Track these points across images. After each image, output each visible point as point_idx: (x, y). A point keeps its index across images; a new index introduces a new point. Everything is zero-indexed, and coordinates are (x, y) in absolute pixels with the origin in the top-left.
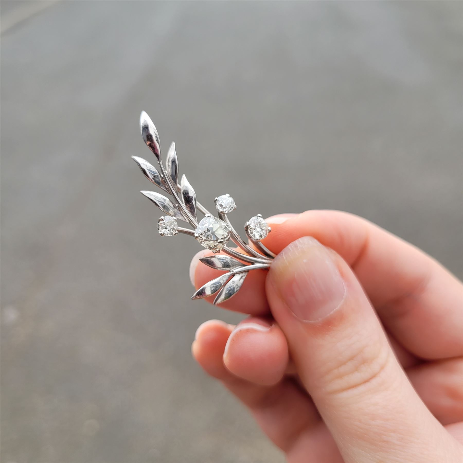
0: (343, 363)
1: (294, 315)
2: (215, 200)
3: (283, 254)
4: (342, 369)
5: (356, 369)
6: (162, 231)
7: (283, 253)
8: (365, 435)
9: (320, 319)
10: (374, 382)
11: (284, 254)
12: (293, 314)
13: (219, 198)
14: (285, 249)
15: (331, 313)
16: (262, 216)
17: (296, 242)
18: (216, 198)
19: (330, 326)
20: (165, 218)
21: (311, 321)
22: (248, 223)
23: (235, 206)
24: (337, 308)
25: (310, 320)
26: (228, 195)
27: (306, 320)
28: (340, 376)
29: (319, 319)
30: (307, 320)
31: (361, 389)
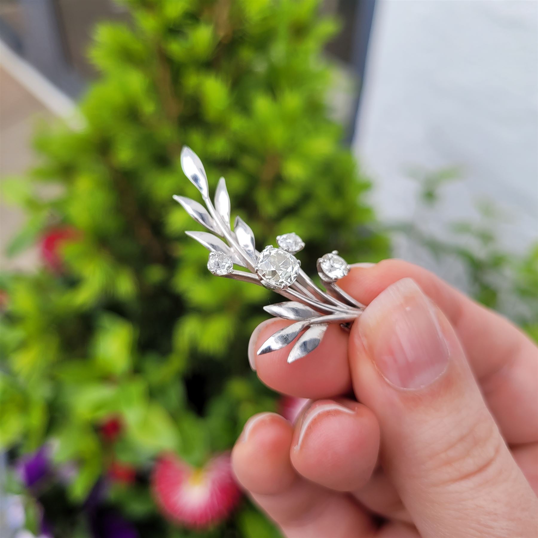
0: (451, 445)
9: (423, 387)
12: (387, 380)
15: (436, 379)
21: (411, 389)
30: (405, 388)
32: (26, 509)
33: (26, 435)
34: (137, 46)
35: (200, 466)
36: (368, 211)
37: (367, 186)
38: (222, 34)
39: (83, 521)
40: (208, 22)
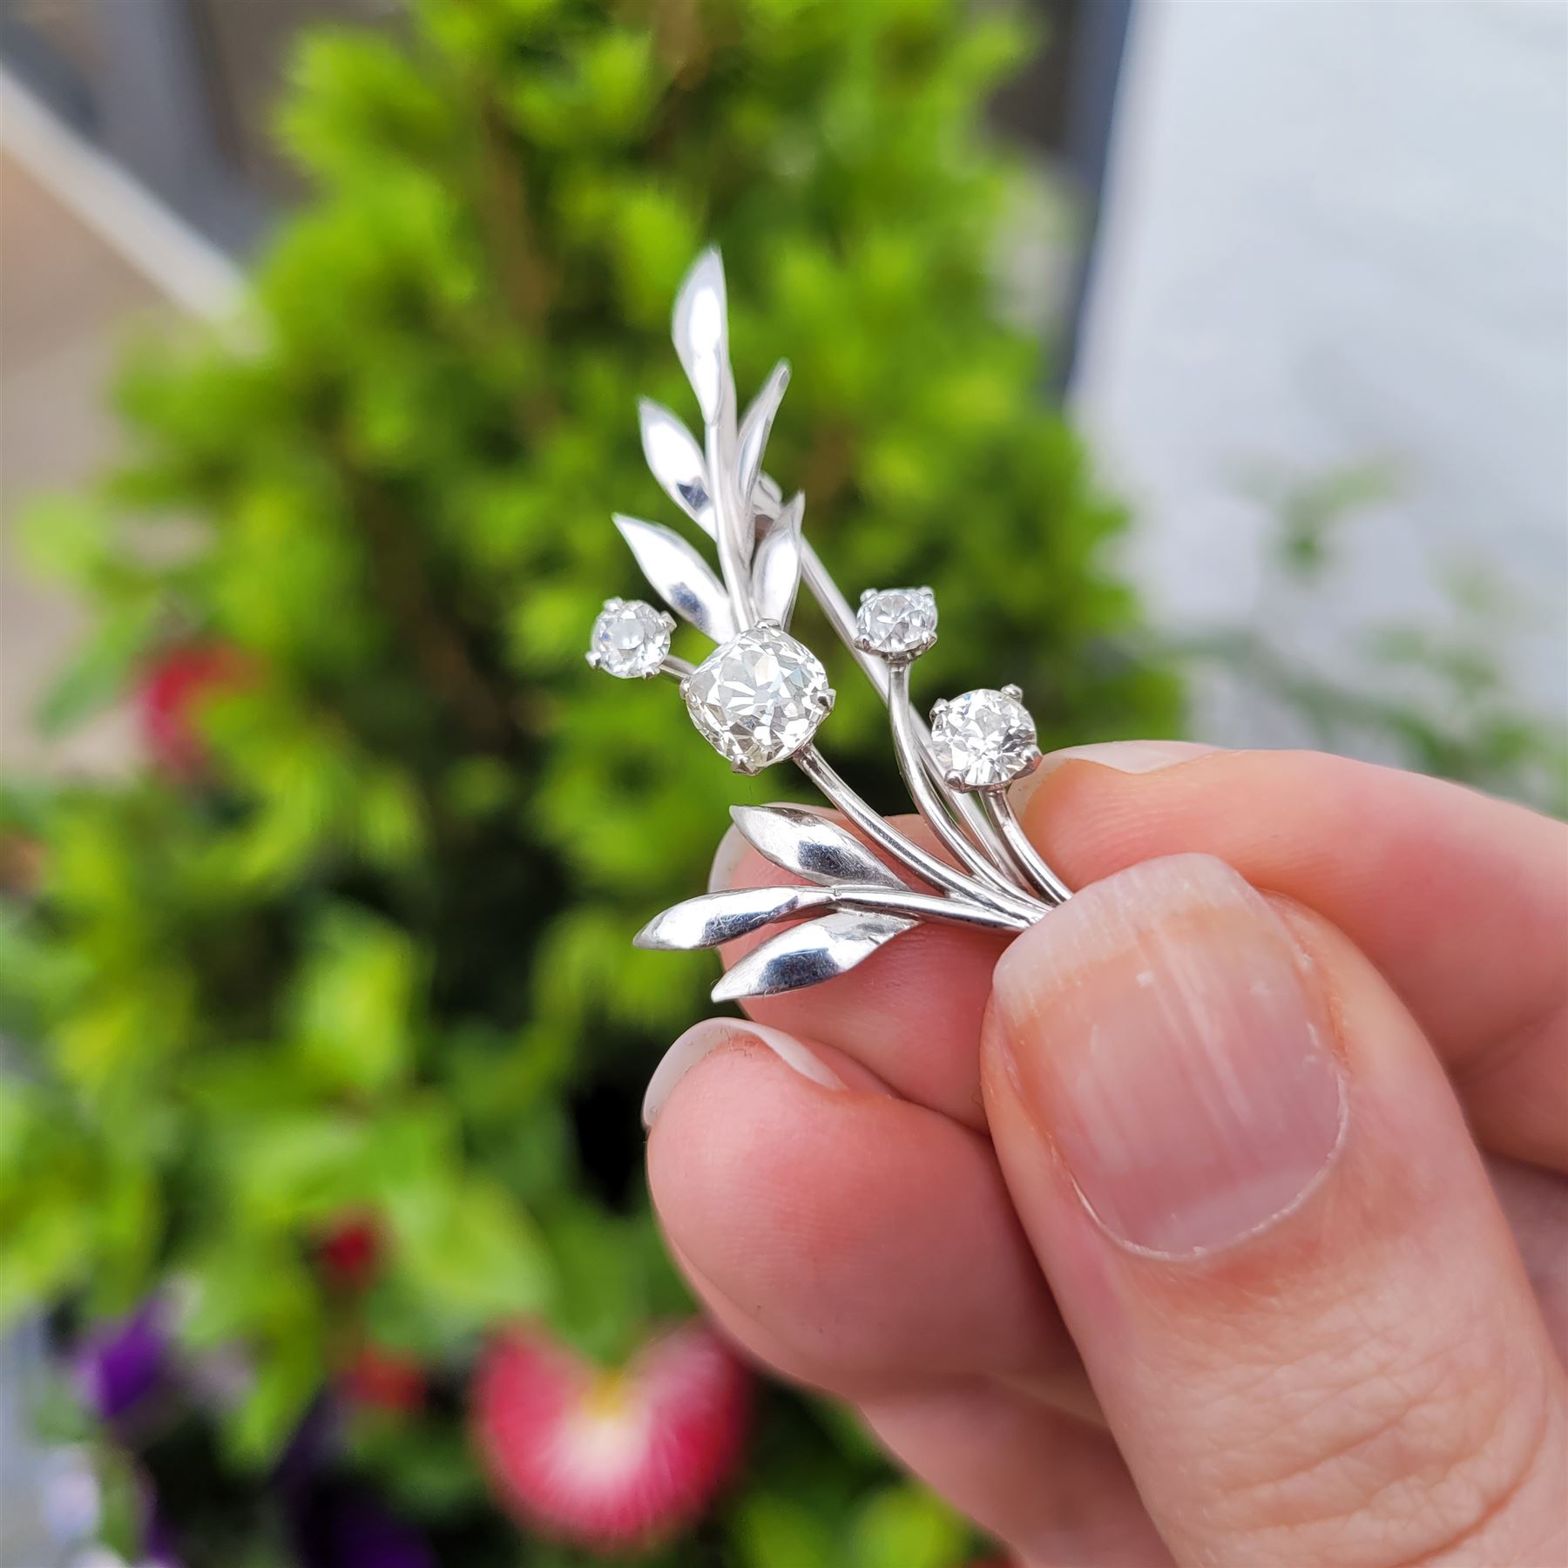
9: (1200, 1251)
21: (1157, 1253)
29: (1197, 1248)
32: (105, 1485)
33: (103, 1264)
34: (421, 100)
35: (615, 1360)
36: (1118, 596)
37: (1115, 521)
38: (677, 62)
39: (272, 1520)
40: (635, 25)
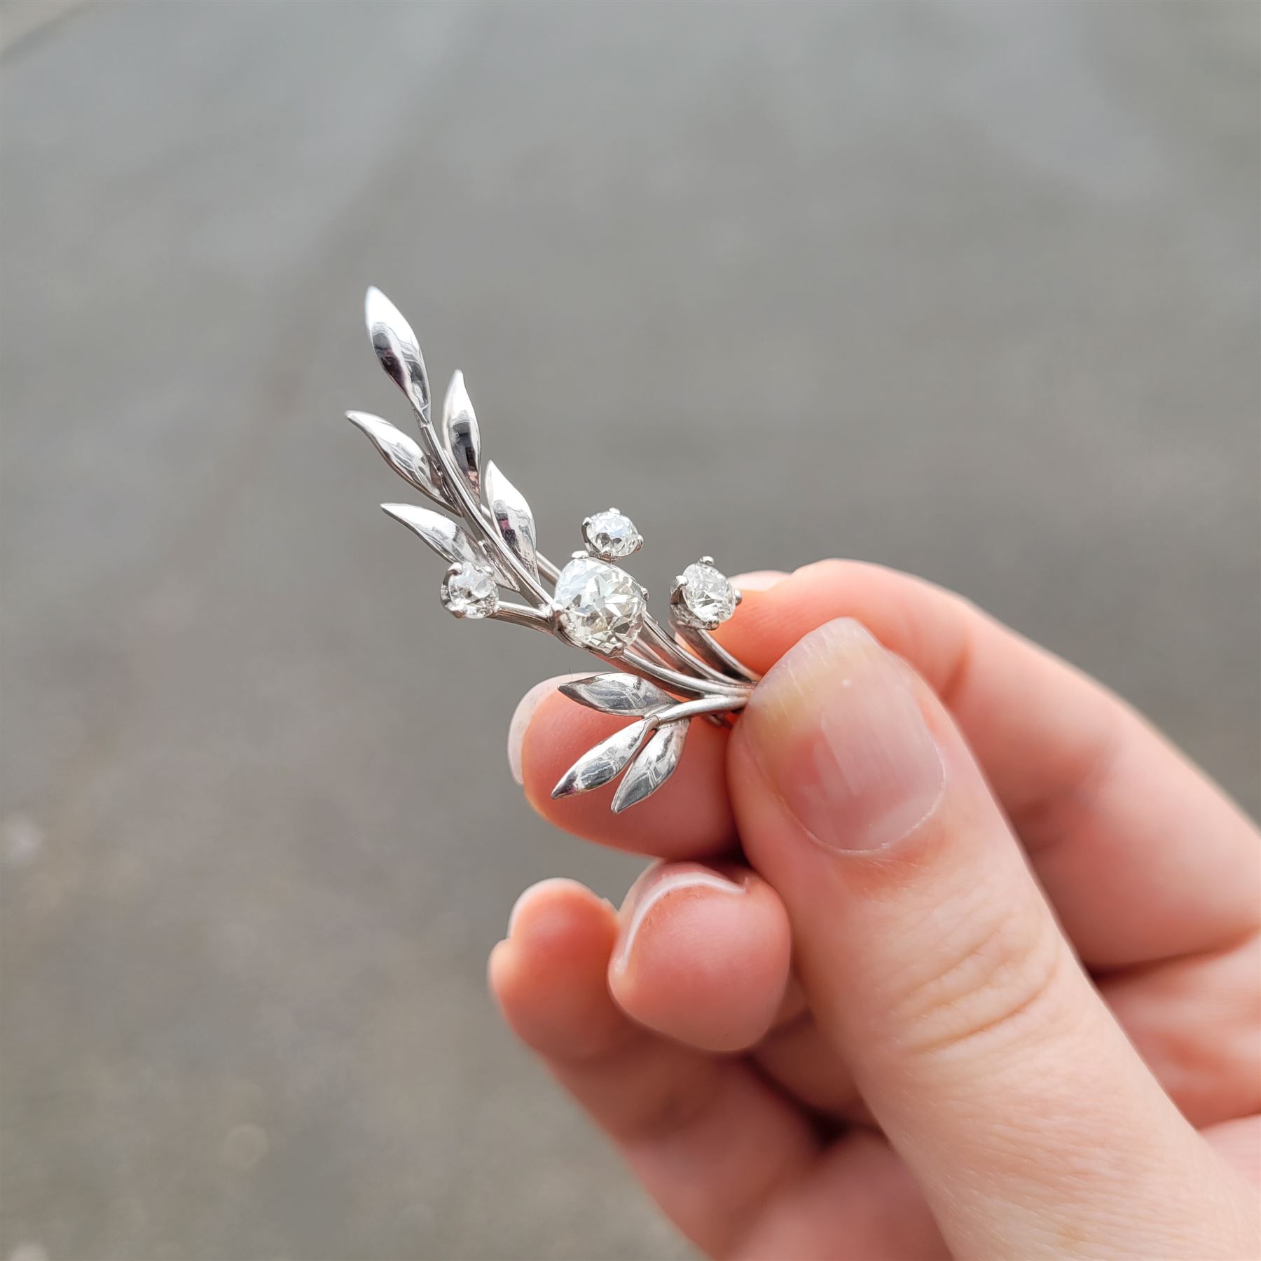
0: (950, 965)
1: (813, 837)
2: (583, 524)
3: (787, 665)
4: (951, 981)
5: (986, 979)
6: (459, 604)
7: (789, 662)
8: (1026, 1161)
9: (885, 846)
10: (1036, 1013)
11: (789, 665)
12: (810, 834)
13: (594, 517)
14: (793, 649)
15: (914, 827)
16: (715, 560)
17: (822, 631)
18: (587, 519)
19: (912, 864)
20: (464, 568)
21: (861, 852)
22: (681, 580)
23: (640, 538)
24: (929, 814)
25: (860, 849)
26: (614, 512)
27: (845, 849)
28: (944, 1001)
29: (884, 844)
30: (849, 849)
31: (1006, 1031)
